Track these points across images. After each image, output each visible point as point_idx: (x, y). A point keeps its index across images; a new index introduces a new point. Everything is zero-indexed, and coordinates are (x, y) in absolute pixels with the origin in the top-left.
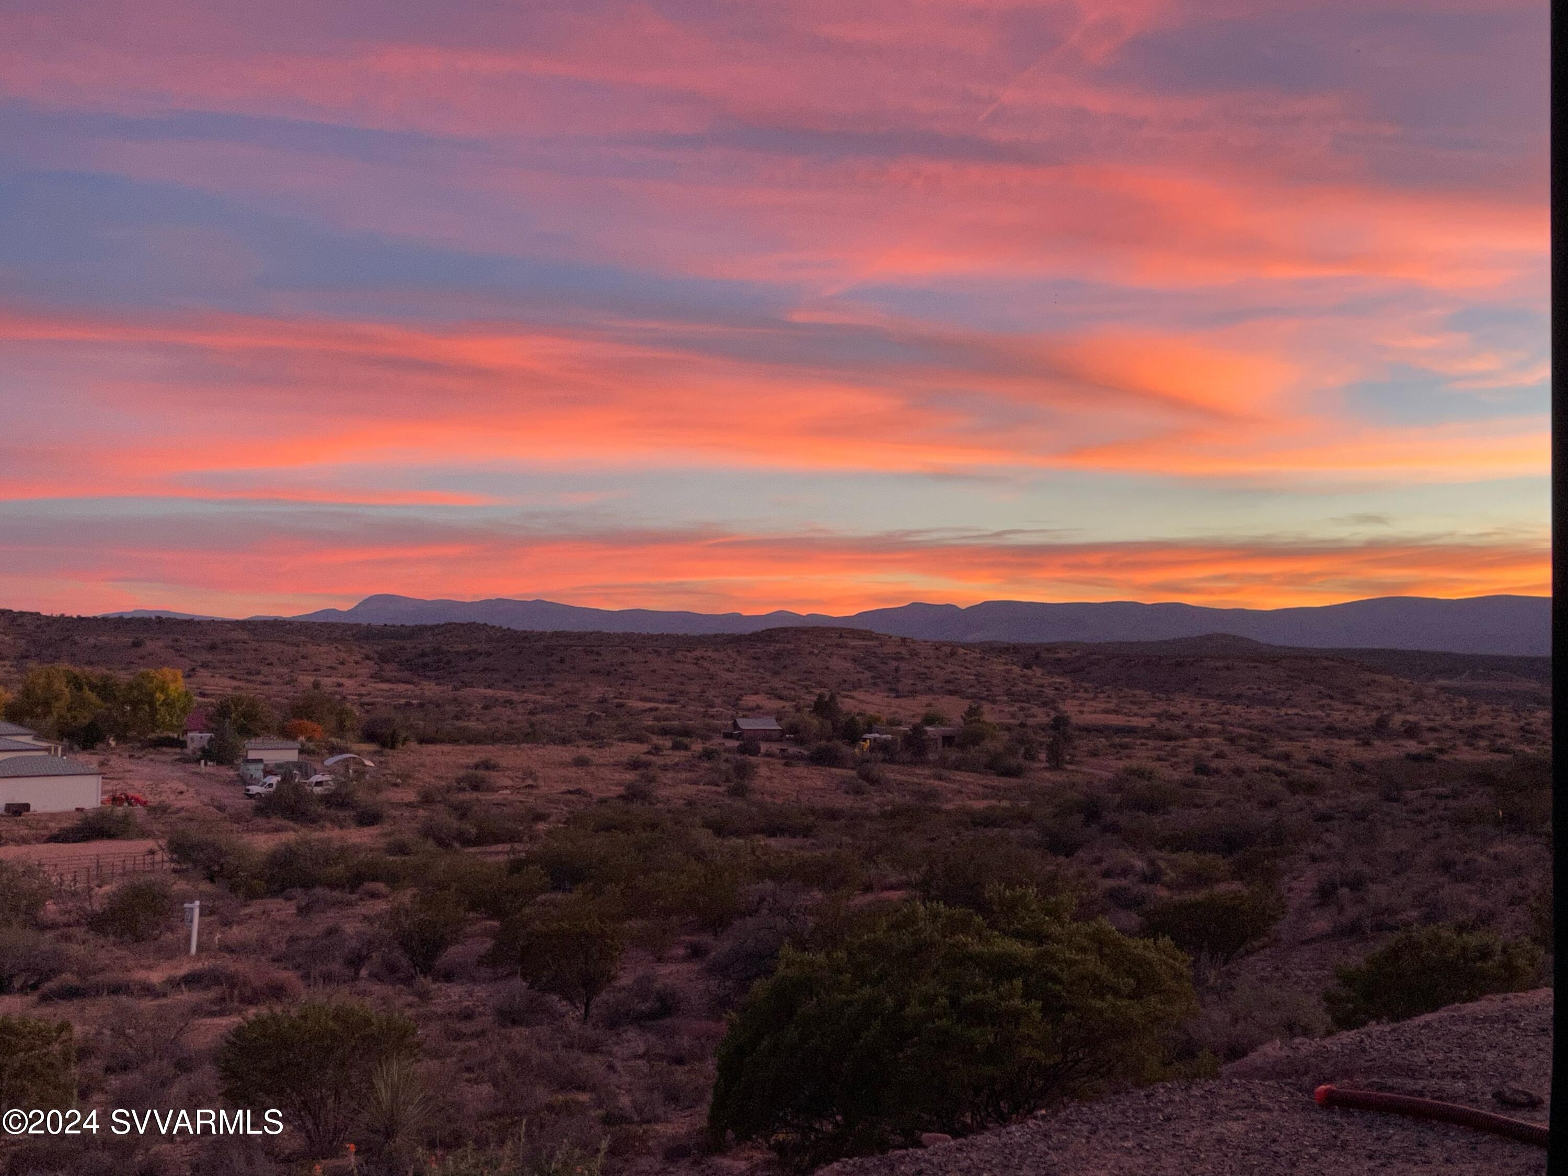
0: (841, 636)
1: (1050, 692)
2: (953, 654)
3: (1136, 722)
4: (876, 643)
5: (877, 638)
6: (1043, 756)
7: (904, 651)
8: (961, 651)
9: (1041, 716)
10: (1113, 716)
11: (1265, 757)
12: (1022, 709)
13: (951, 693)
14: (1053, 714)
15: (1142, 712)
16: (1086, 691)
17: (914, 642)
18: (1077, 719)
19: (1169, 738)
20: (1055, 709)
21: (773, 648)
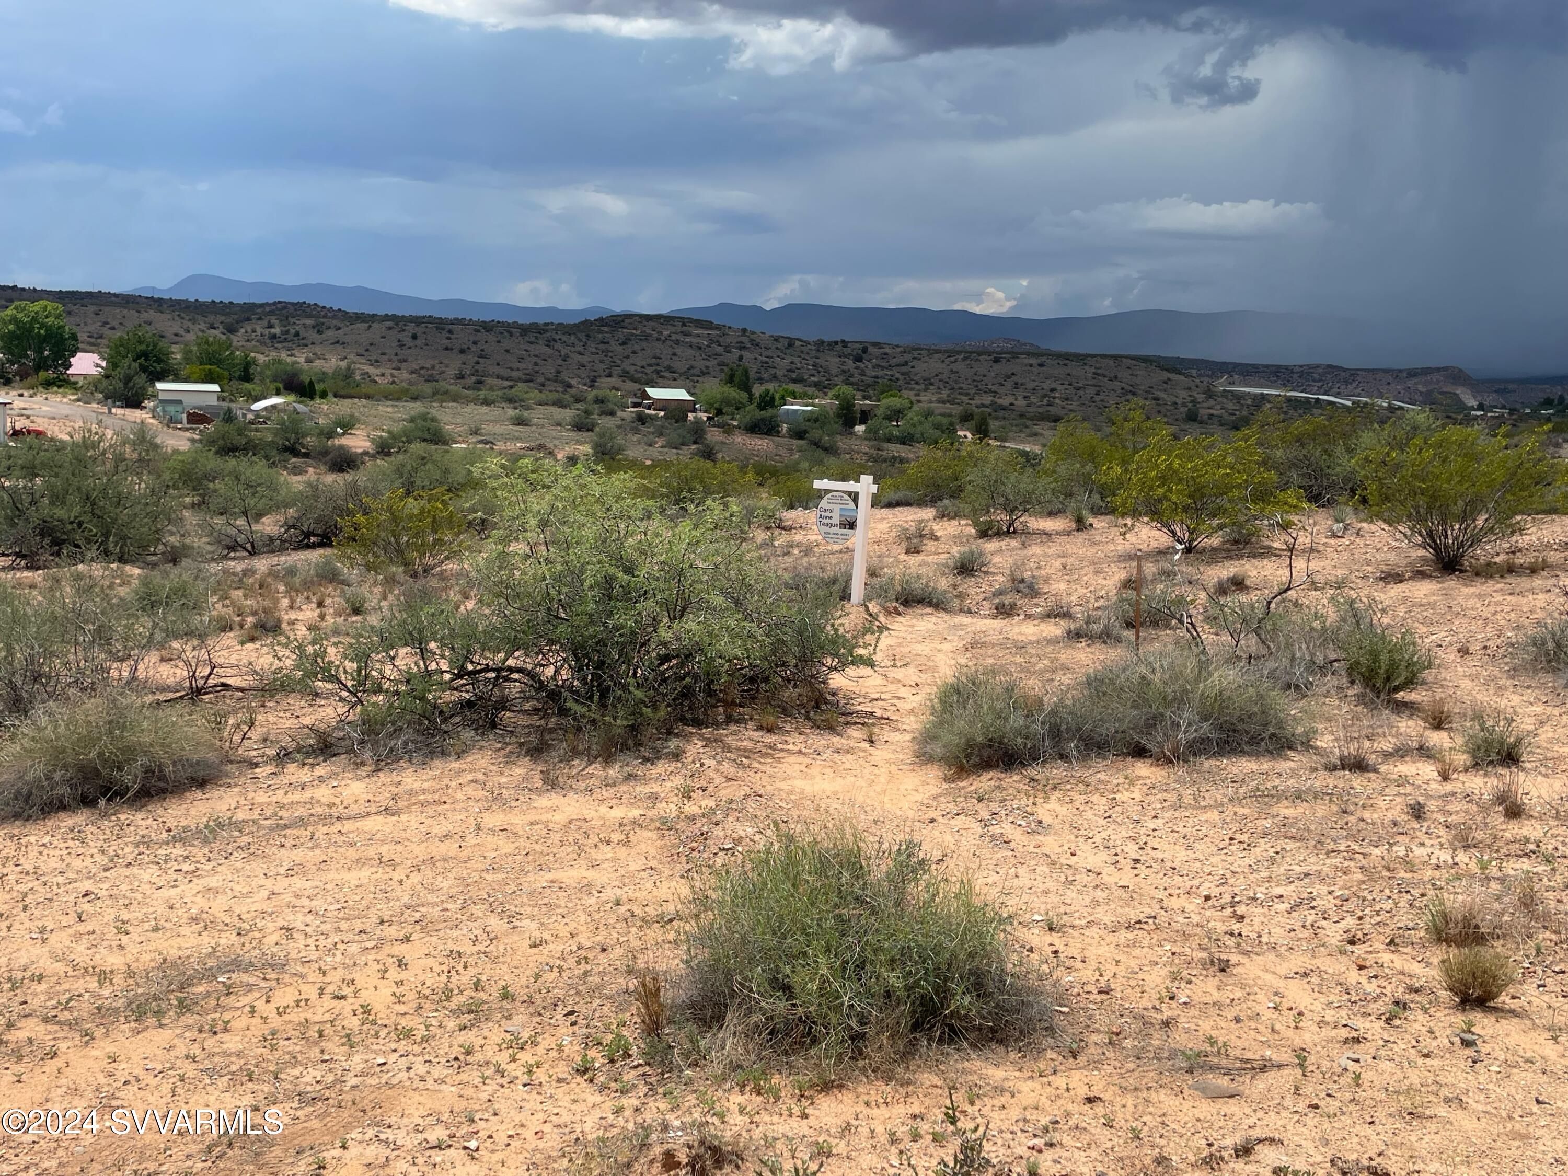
0: (684, 325)
4: (717, 332)
7: (745, 341)
8: (797, 344)
17: (753, 333)
21: (621, 334)
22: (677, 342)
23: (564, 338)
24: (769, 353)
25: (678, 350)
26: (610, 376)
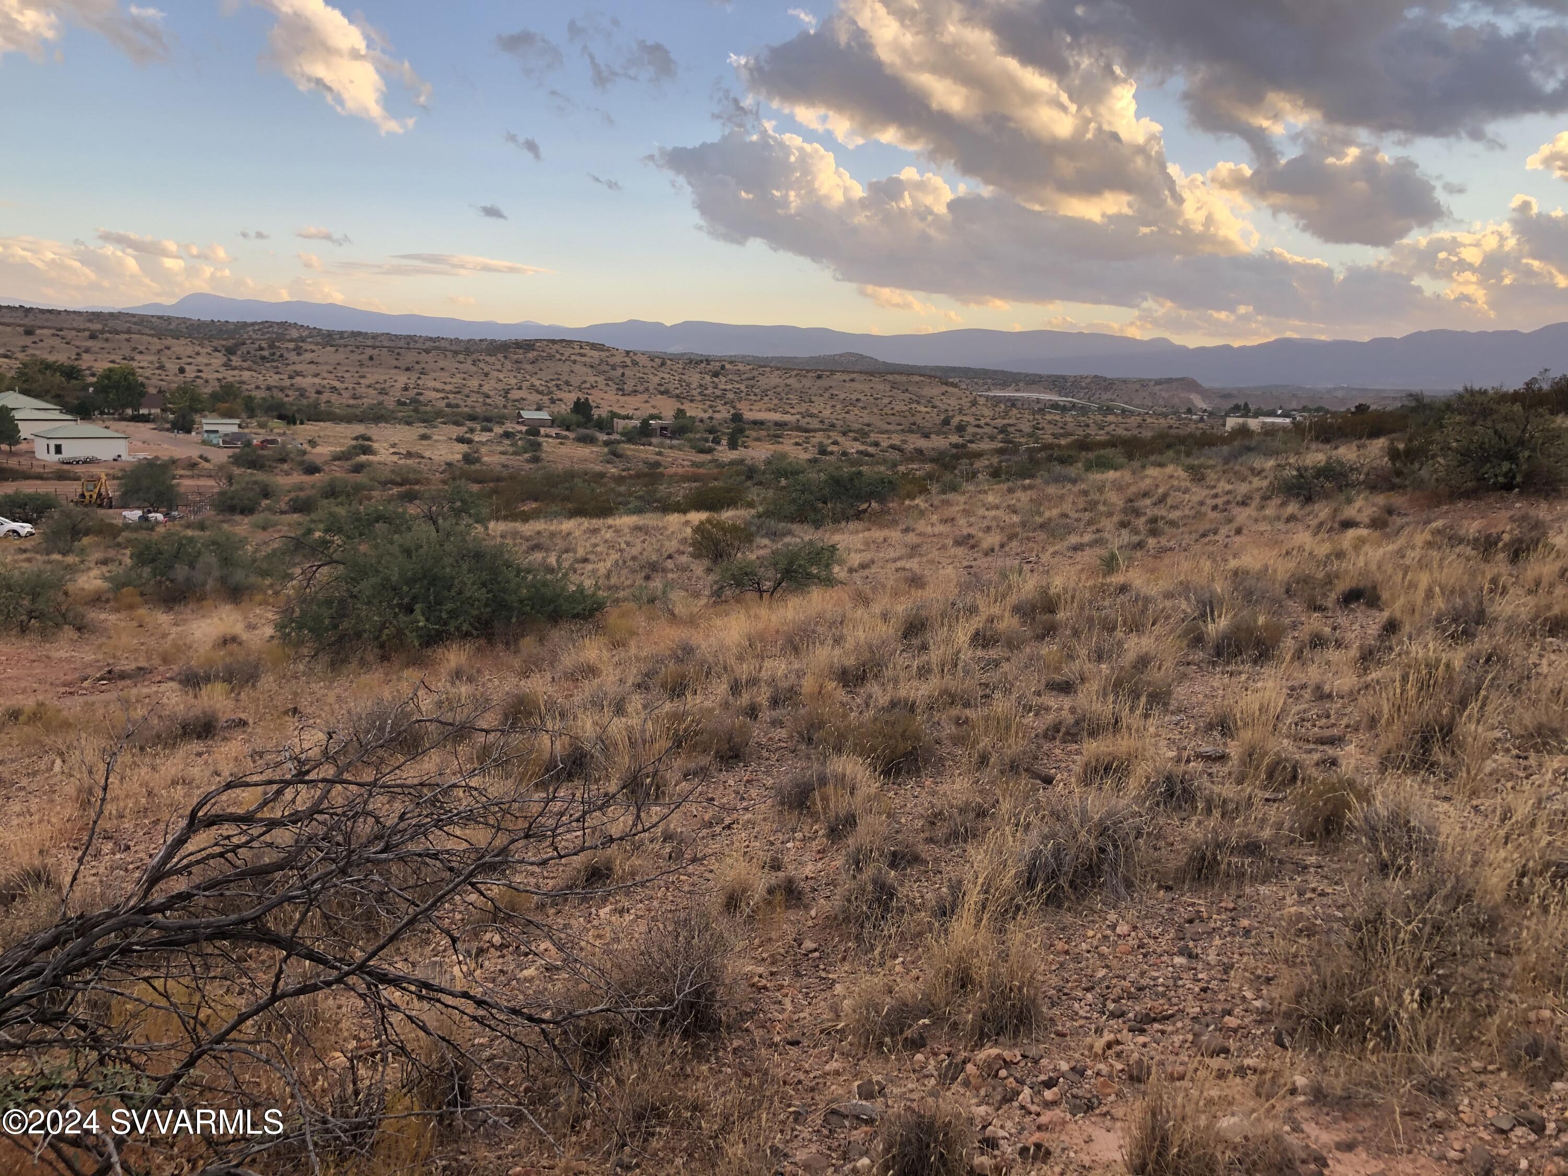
0: (581, 348)
1: (730, 396)
2: (663, 364)
3: (787, 418)
4: (607, 354)
5: (608, 350)
6: (724, 442)
7: (628, 360)
8: (669, 362)
9: (724, 413)
10: (772, 413)
11: (863, 443)
12: (711, 407)
13: (662, 393)
14: (732, 411)
15: (792, 411)
16: (755, 395)
17: (635, 354)
18: (748, 415)
19: (807, 431)
20: (734, 407)
21: (531, 355)
22: (575, 362)
23: (488, 358)
24: (646, 371)
25: (576, 368)
26: (520, 388)
